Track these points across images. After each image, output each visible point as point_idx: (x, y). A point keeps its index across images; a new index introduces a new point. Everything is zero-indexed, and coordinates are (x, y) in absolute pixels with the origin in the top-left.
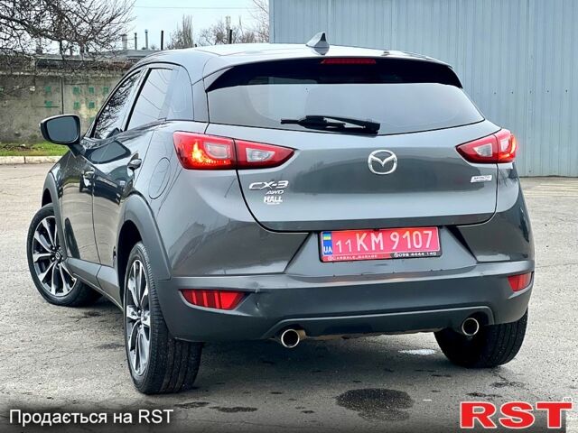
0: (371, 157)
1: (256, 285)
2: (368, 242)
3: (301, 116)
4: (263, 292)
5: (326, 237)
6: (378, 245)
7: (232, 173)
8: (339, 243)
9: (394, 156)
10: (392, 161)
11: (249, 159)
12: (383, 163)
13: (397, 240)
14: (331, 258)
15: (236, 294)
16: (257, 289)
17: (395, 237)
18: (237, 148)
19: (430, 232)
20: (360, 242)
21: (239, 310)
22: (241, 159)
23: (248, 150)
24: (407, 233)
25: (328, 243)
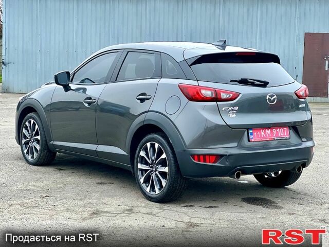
0: (268, 97)
1: (228, 152)
2: (265, 133)
3: (239, 79)
4: (231, 155)
5: (251, 131)
6: (269, 134)
7: (214, 103)
8: (255, 134)
9: (276, 96)
10: (275, 99)
11: (222, 97)
12: (272, 99)
13: (275, 132)
14: (253, 140)
15: (215, 157)
16: (228, 154)
17: (274, 131)
18: (217, 92)
19: (286, 129)
20: (263, 133)
21: (219, 163)
22: (218, 97)
23: (222, 94)
24: (278, 129)
25: (252, 134)
